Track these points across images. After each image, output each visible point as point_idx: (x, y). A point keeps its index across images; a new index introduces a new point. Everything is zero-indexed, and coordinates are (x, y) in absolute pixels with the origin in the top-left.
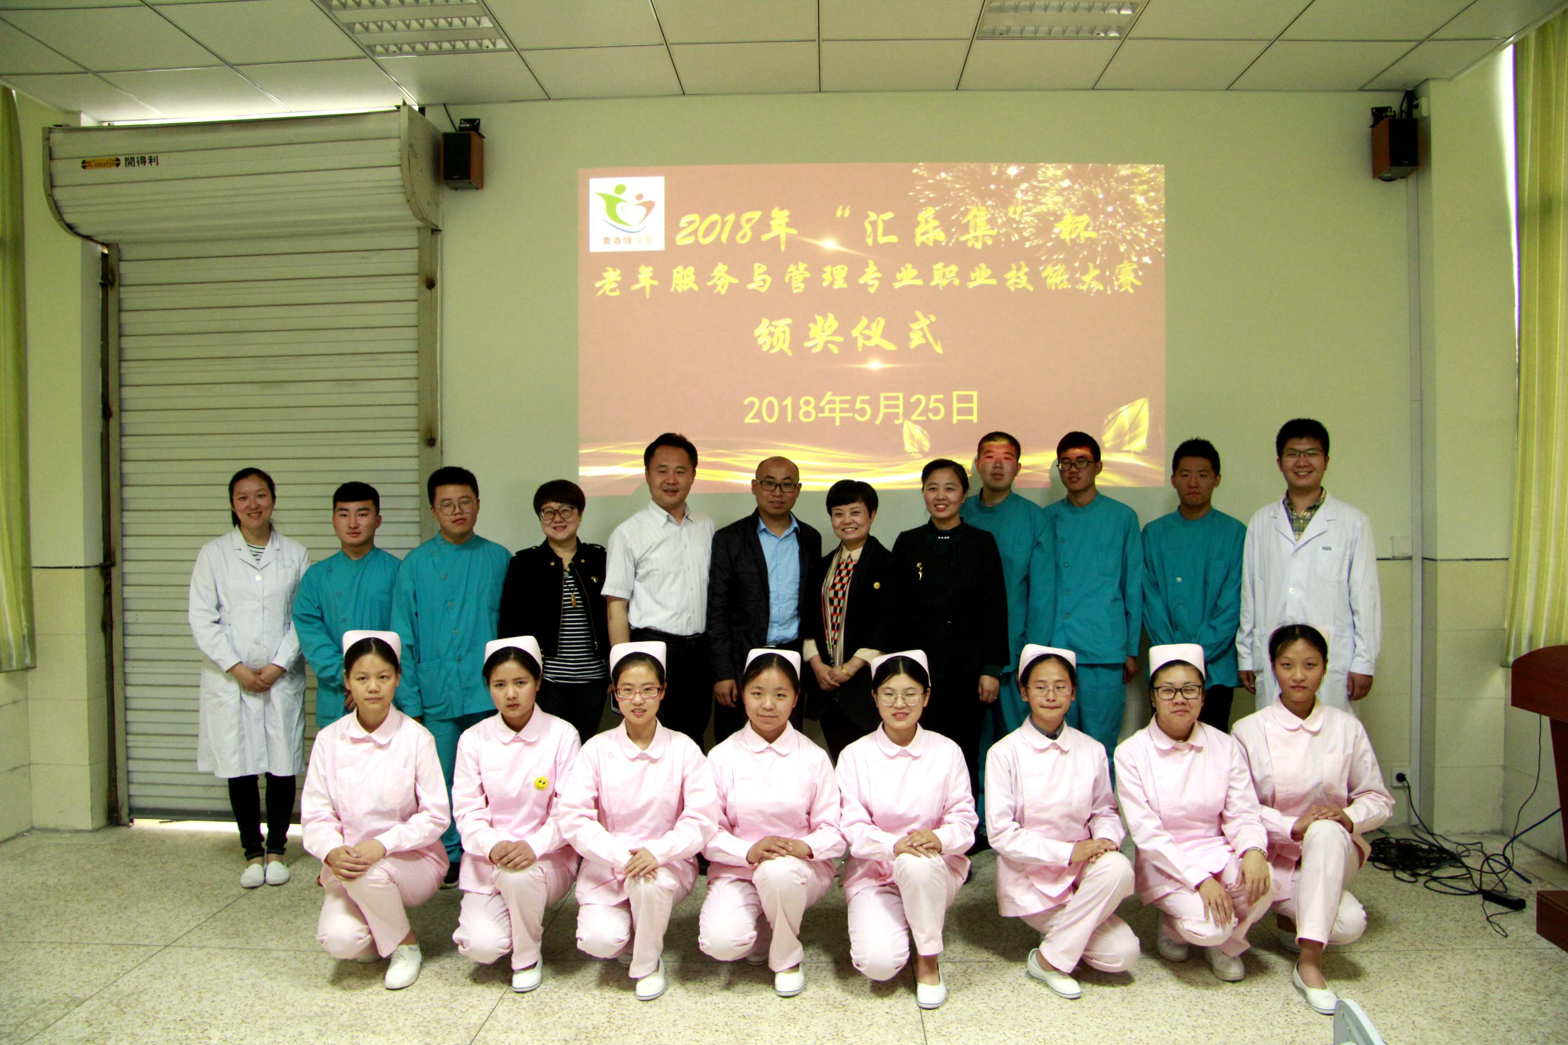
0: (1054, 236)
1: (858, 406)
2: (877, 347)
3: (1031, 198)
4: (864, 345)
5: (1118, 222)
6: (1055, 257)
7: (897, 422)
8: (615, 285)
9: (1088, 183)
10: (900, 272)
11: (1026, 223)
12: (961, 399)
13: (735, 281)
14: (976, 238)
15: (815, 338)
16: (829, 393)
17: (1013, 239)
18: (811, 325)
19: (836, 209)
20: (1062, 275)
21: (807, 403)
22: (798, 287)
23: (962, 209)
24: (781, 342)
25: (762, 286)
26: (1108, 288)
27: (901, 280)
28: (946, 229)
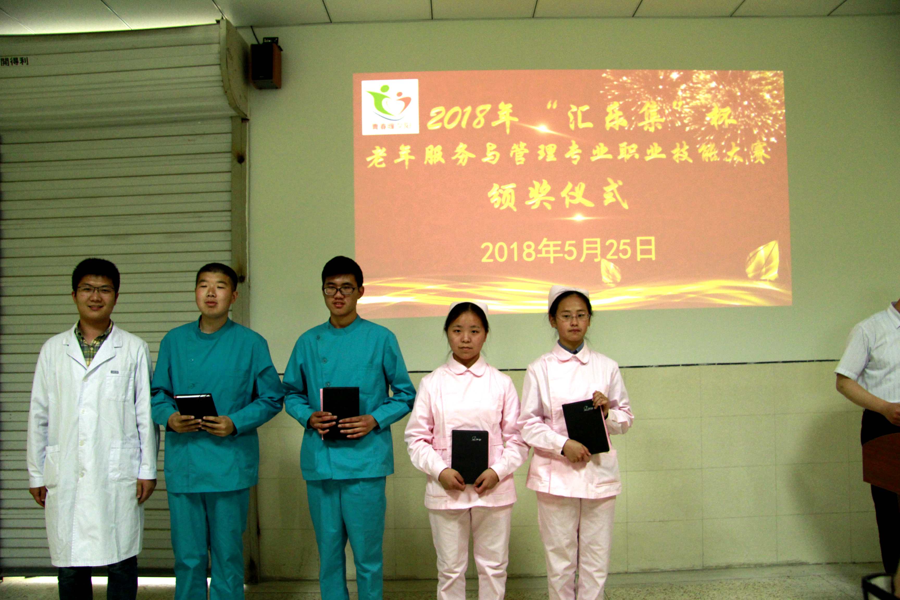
0: (706, 123)
1: (567, 248)
2: (580, 204)
3: (688, 95)
4: (570, 204)
5: (752, 112)
6: (707, 138)
7: (596, 260)
8: (382, 160)
9: (729, 84)
10: (595, 149)
11: (686, 113)
12: (643, 243)
13: (473, 156)
14: (650, 125)
15: (533, 198)
16: (545, 239)
17: (677, 125)
18: (530, 189)
19: (547, 103)
20: (713, 150)
21: (529, 247)
22: (520, 160)
23: (639, 103)
24: (508, 200)
25: (493, 160)
26: (747, 161)
27: (596, 155)
28: (628, 118)
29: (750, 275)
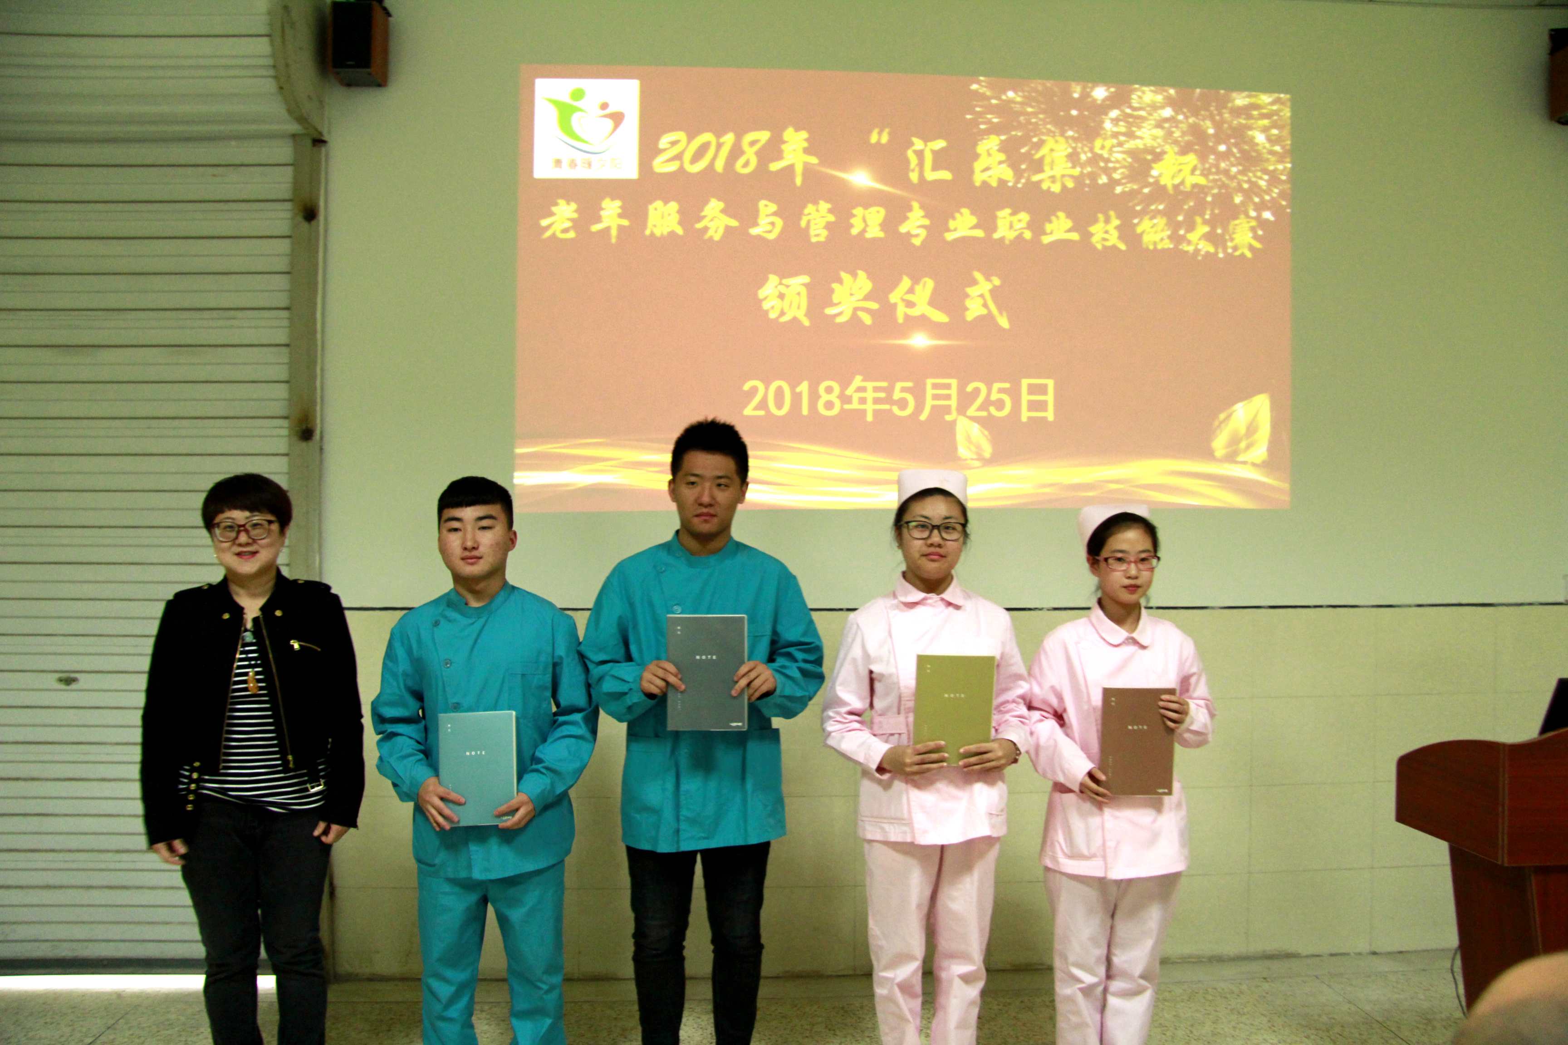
0: (1151, 180)
1: (897, 395)
2: (923, 317)
3: (1123, 130)
4: (907, 317)
5: (1233, 165)
6: (1153, 207)
7: (948, 418)
8: (569, 224)
9: (1196, 114)
10: (954, 218)
11: (1117, 161)
12: (1032, 390)
13: (734, 223)
14: (1053, 179)
15: (840, 303)
16: (858, 378)
17: (1100, 182)
18: (835, 286)
19: (870, 132)
20: (1162, 230)
21: (829, 390)
22: (818, 233)
24: (795, 305)
25: (770, 232)
26: (1220, 250)
27: (955, 230)
28: (1014, 165)
29: (1219, 453)
